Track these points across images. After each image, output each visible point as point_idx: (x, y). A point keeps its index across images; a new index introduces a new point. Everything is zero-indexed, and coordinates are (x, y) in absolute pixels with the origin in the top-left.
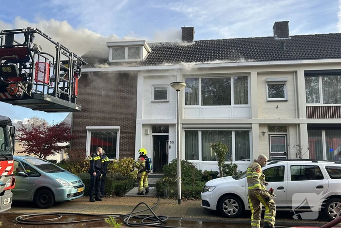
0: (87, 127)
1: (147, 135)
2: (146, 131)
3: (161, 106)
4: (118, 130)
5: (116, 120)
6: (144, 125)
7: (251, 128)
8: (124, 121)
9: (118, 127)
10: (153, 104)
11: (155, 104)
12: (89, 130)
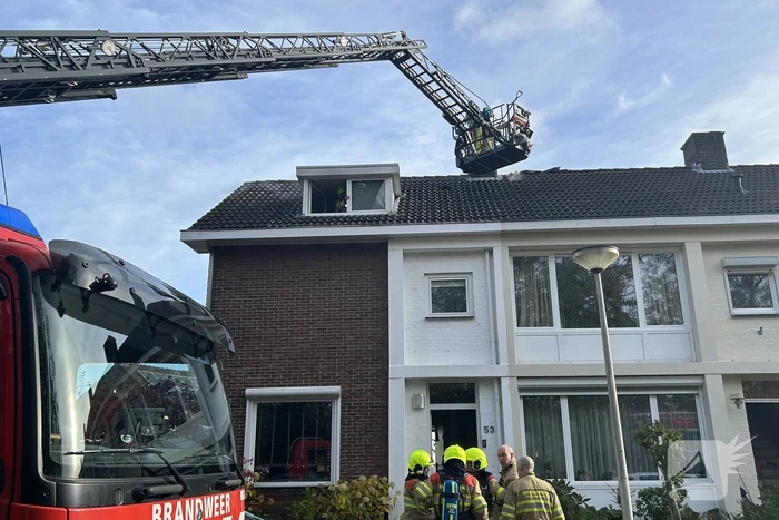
0: (249, 391)
1: (417, 408)
2: (416, 398)
3: (453, 331)
4: (334, 396)
5: (329, 369)
6: (408, 382)
7: (702, 387)
8: (350, 372)
9: (336, 389)
10: (430, 324)
11: (437, 324)
12: (253, 398)
